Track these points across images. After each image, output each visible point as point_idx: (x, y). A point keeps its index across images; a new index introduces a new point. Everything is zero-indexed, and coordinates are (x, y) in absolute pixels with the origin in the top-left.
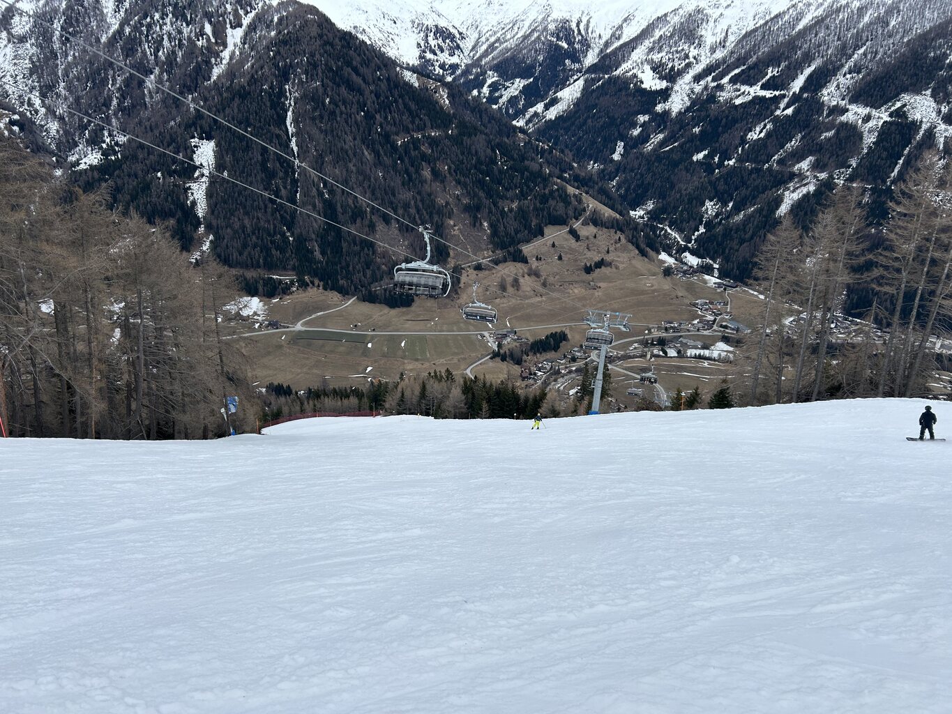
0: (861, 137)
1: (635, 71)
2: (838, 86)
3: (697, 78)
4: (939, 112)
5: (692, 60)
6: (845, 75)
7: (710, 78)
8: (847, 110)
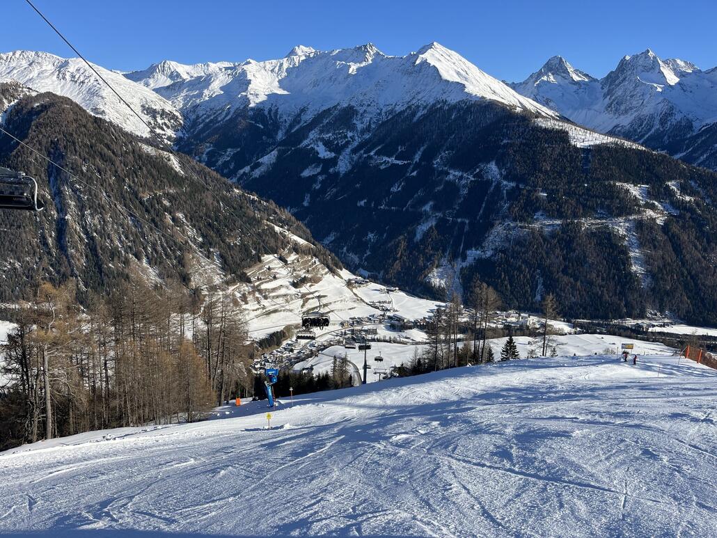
0: (459, 190)
1: (312, 146)
2: (441, 158)
3: (354, 151)
4: (501, 174)
5: (350, 139)
6: (444, 152)
7: (362, 152)
8: (449, 174)
